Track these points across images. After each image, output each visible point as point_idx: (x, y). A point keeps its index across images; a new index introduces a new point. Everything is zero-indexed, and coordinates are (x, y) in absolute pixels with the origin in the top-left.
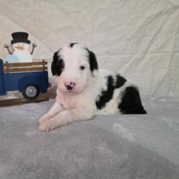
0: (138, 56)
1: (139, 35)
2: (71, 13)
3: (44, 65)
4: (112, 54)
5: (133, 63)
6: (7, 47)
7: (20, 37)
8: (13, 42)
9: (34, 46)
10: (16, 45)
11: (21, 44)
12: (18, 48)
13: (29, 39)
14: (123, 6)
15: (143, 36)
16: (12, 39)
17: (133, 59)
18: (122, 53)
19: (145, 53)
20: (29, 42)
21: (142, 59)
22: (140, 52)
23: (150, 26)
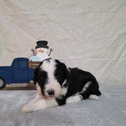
0: (114, 59)
1: (114, 45)
2: (69, 30)
4: (97, 58)
5: (111, 64)
6: (33, 51)
7: (42, 44)
8: (37, 48)
9: (51, 50)
11: (42, 49)
12: (40, 51)
13: (48, 45)
14: (103, 27)
15: (117, 46)
16: (37, 45)
17: (111, 61)
18: (103, 57)
19: (119, 57)
20: (48, 48)
21: (116, 61)
22: (115, 57)
23: (121, 40)
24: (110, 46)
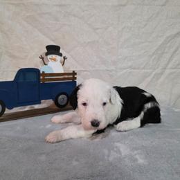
0: (158, 71)
1: (159, 52)
5: (154, 77)
6: (42, 58)
7: (53, 50)
8: (47, 54)
10: (49, 56)
11: (54, 56)
13: (61, 51)
15: (163, 53)
16: (46, 51)
17: (154, 73)
18: (144, 68)
19: (165, 68)
20: (61, 55)
21: (161, 74)
22: (160, 68)
24: (153, 54)
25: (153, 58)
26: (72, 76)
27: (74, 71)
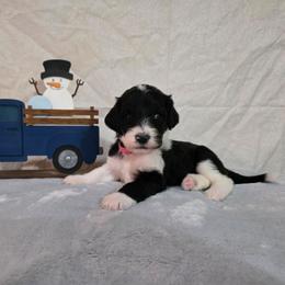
0: (237, 109)
2: (134, 37)
3: (92, 116)
5: (229, 121)
6: (35, 83)
7: (57, 68)
8: (44, 76)
9: (79, 85)
10: (48, 80)
11: (57, 80)
12: (51, 85)
13: (71, 72)
15: (245, 79)
16: (43, 70)
17: (229, 113)
18: (212, 105)
19: (247, 106)
20: (70, 77)
21: (242, 115)
22: (240, 104)
25: (228, 86)
26: (89, 117)
27: (92, 108)
